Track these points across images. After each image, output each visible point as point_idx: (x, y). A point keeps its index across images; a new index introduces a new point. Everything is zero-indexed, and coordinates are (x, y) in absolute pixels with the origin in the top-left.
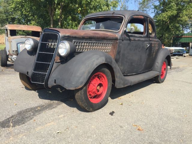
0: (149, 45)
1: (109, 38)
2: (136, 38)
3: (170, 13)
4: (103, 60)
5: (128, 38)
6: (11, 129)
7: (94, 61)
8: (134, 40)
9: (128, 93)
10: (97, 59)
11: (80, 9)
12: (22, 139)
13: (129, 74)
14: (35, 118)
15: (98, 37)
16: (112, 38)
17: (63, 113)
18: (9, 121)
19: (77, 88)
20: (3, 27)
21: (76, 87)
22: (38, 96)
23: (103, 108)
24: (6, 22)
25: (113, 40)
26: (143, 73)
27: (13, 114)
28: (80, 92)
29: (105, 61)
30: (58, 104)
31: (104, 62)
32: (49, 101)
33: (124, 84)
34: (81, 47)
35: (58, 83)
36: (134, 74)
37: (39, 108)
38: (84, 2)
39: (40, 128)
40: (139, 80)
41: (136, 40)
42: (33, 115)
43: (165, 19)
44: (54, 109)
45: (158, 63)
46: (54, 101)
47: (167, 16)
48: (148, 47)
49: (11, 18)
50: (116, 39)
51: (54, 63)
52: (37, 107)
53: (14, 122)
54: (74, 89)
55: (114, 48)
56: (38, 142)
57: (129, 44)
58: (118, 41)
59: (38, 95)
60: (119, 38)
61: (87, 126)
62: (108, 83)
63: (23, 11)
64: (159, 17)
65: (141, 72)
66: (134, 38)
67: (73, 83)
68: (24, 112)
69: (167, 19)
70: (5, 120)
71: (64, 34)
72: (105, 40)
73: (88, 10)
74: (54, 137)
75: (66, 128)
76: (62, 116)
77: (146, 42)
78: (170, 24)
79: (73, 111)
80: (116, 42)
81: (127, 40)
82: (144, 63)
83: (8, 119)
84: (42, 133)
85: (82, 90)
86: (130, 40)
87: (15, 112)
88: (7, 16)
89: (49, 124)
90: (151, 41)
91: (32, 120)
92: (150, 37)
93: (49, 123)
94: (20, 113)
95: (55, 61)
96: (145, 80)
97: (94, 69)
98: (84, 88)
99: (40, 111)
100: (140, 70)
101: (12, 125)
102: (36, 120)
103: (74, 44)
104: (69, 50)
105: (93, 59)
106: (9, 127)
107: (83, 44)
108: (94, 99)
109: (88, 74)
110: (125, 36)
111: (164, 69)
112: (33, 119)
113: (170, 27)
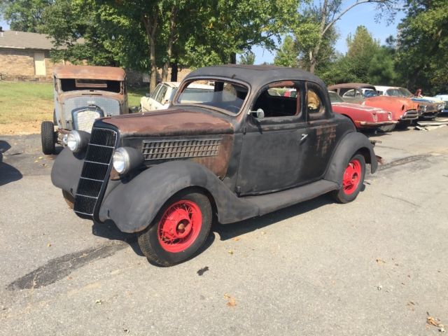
0: (305, 136)
1: (214, 131)
2: (276, 126)
3: (442, 14)
4: (186, 182)
5: (255, 127)
6: (32, 291)
7: (167, 186)
8: (271, 130)
9: (259, 227)
10: (174, 182)
11: (213, 19)
12: (42, 309)
13: (261, 193)
14: (73, 273)
15: (191, 131)
16: (221, 131)
17: (120, 266)
18: (32, 278)
19: (137, 231)
20: (61, 45)
21: (135, 228)
22: (91, 228)
23: (194, 259)
24: (67, 35)
25: (223, 133)
26: (297, 187)
27: (41, 265)
28: (143, 235)
29: (191, 183)
30: (119, 248)
31: (189, 186)
32: (107, 240)
33: (240, 216)
34: (158, 151)
35: (112, 217)
36: (273, 191)
37: (85, 255)
38: (221, 4)
39: (74, 291)
40: (280, 205)
41: (275, 128)
42: (71, 268)
43: (428, 27)
44: (109, 258)
45: (335, 165)
46: (115, 241)
47: (432, 21)
48: (305, 139)
49: (78, 25)
50: (230, 132)
51: (110, 180)
52: (82, 253)
53: (39, 279)
54: (132, 232)
55: (226, 147)
56: (65, 315)
57: (258, 138)
58: (233, 136)
59: (93, 227)
60: (235, 130)
61: (148, 294)
62: (203, 217)
63: (102, 12)
64: (414, 23)
65: (294, 186)
66: (271, 126)
67: (130, 223)
68: (59, 261)
69: (433, 28)
70: (27, 275)
71: (127, 132)
72: (207, 136)
73: (232, 20)
74: (90, 309)
75: (114, 294)
76: (117, 271)
77: (299, 130)
78: (443, 40)
79: (139, 264)
80: (229, 138)
81: (255, 131)
82: (299, 169)
83: (32, 273)
84: (75, 300)
85: (147, 233)
86: (261, 130)
87: (44, 260)
88: (68, 22)
89: (90, 286)
90: (313, 125)
91: (67, 277)
92: (309, 119)
93: (92, 283)
94: (52, 263)
95: (111, 178)
96: (296, 203)
97: (166, 199)
98: (151, 230)
99: (86, 260)
100: (290, 183)
101: (35, 284)
102: (74, 278)
103: (143, 152)
104: (128, 164)
105: (166, 183)
106: (29, 287)
107: (162, 146)
108: (176, 244)
109: (155, 209)
110: (250, 124)
111: (352, 175)
112: (70, 276)
113: (440, 46)
